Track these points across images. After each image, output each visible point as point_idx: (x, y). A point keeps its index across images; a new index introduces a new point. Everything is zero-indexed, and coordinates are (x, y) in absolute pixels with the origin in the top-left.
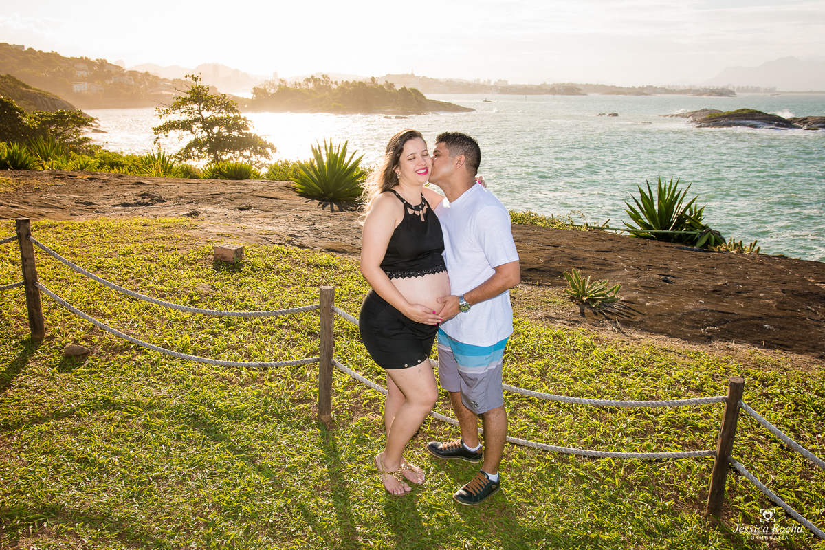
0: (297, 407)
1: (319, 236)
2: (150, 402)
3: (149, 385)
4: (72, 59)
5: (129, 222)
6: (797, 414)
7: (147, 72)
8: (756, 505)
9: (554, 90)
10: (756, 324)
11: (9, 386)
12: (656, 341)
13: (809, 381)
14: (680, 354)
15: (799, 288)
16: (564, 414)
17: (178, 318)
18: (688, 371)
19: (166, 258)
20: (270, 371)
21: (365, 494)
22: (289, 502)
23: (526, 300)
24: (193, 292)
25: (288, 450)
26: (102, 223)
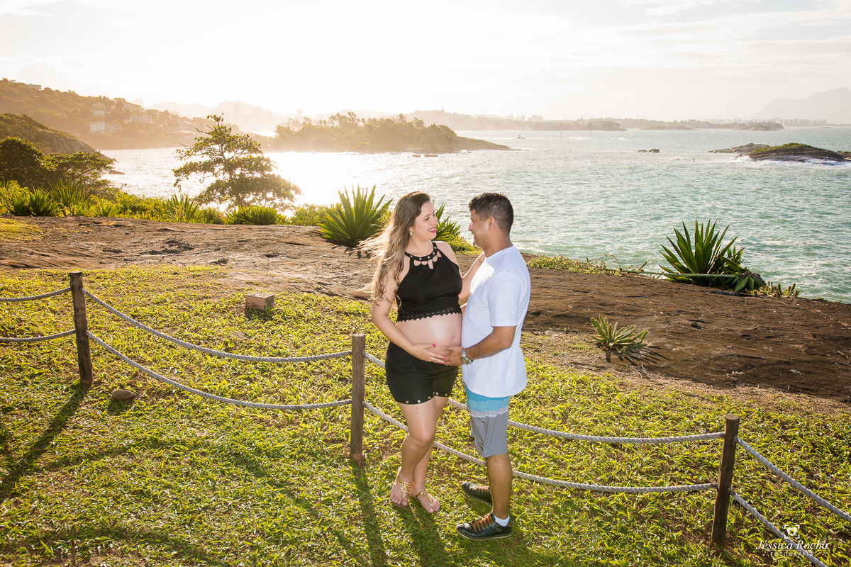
0: (330, 447)
1: (348, 283)
2: (195, 442)
3: (192, 426)
5: (159, 270)
6: (813, 455)
7: (166, 111)
8: (759, 537)
9: (591, 126)
10: (783, 369)
11: (65, 427)
12: (680, 386)
13: (829, 424)
14: (703, 398)
15: (831, 332)
16: (583, 454)
17: (215, 365)
18: (708, 414)
19: (198, 306)
22: (325, 530)
23: (552, 347)
24: (228, 340)
25: (323, 485)
26: (133, 271)
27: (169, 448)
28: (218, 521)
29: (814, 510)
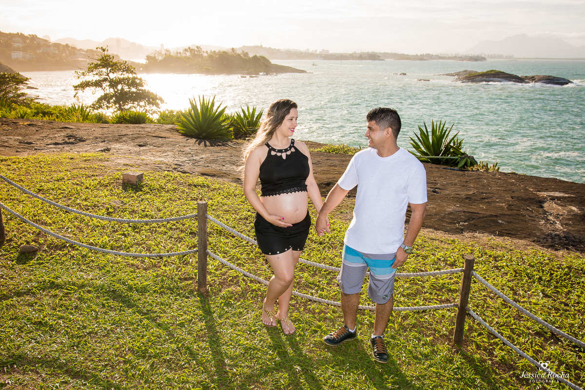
0: (183, 283)
1: (196, 164)
2: (83, 283)
3: (81, 271)
4: (10, 34)
5: (60, 157)
6: (516, 279)
7: (67, 44)
8: (485, 338)
9: (362, 57)
10: (493, 220)
12: (426, 233)
13: (525, 257)
14: (442, 241)
15: (523, 195)
17: (99, 224)
18: (446, 252)
19: (87, 182)
20: (165, 259)
21: (230, 339)
22: (180, 346)
24: (109, 206)
25: (178, 312)
26: (40, 158)
27: (63, 288)
28: (100, 342)
29: (519, 317)
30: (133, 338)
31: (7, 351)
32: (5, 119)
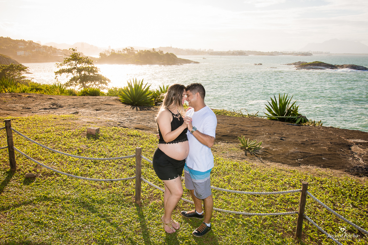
0: (126, 198)
1: (132, 122)
2: (64, 197)
3: (63, 190)
4: (17, 40)
5: (48, 117)
6: (334, 195)
7: (51, 46)
8: (316, 234)
9: (234, 53)
10: (319, 158)
11: (3, 192)
12: (277, 166)
13: (340, 181)
14: (287, 171)
15: (338, 141)
16: (238, 198)
17: (73, 160)
18: (290, 178)
19: (66, 133)
20: (114, 183)
21: (156, 233)
22: (125, 237)
23: (222, 149)
24: (79, 149)
25: (123, 216)
26: (36, 118)
27: (52, 201)
28: (75, 235)
29: (337, 220)
30: (96, 232)
31: (19, 240)
32: (13, 93)
